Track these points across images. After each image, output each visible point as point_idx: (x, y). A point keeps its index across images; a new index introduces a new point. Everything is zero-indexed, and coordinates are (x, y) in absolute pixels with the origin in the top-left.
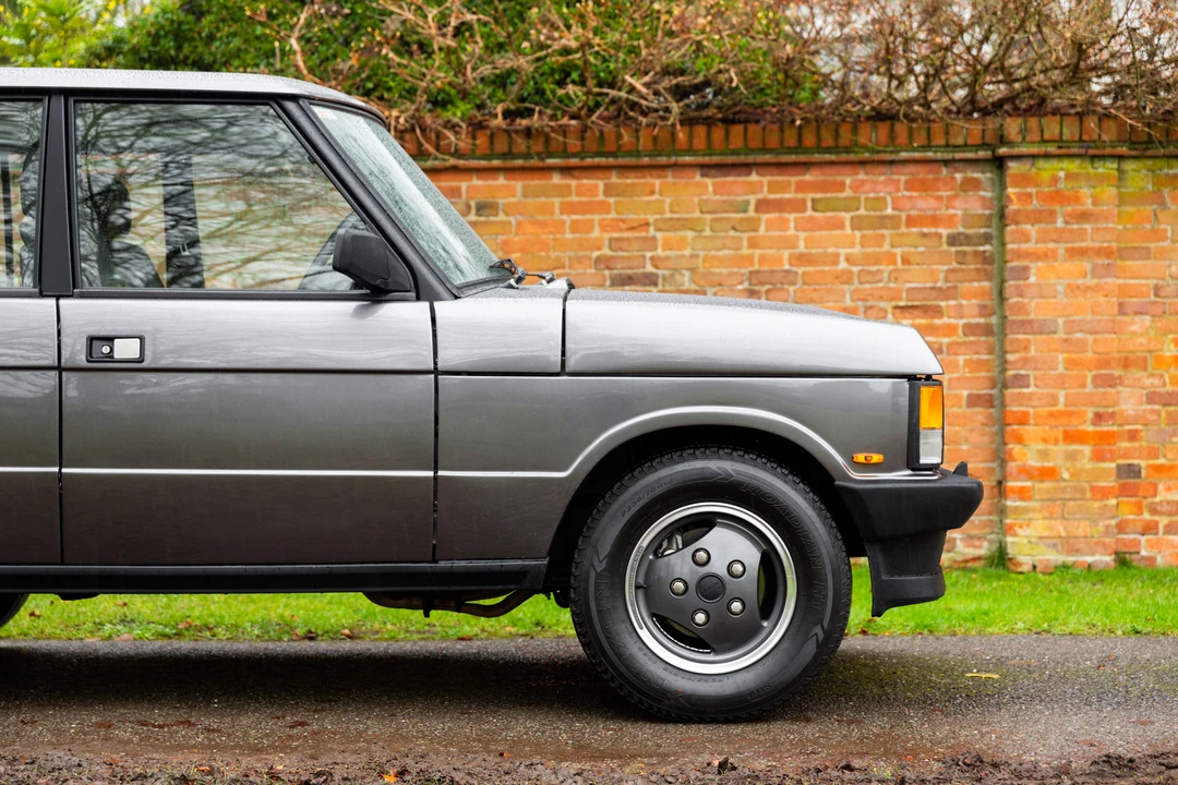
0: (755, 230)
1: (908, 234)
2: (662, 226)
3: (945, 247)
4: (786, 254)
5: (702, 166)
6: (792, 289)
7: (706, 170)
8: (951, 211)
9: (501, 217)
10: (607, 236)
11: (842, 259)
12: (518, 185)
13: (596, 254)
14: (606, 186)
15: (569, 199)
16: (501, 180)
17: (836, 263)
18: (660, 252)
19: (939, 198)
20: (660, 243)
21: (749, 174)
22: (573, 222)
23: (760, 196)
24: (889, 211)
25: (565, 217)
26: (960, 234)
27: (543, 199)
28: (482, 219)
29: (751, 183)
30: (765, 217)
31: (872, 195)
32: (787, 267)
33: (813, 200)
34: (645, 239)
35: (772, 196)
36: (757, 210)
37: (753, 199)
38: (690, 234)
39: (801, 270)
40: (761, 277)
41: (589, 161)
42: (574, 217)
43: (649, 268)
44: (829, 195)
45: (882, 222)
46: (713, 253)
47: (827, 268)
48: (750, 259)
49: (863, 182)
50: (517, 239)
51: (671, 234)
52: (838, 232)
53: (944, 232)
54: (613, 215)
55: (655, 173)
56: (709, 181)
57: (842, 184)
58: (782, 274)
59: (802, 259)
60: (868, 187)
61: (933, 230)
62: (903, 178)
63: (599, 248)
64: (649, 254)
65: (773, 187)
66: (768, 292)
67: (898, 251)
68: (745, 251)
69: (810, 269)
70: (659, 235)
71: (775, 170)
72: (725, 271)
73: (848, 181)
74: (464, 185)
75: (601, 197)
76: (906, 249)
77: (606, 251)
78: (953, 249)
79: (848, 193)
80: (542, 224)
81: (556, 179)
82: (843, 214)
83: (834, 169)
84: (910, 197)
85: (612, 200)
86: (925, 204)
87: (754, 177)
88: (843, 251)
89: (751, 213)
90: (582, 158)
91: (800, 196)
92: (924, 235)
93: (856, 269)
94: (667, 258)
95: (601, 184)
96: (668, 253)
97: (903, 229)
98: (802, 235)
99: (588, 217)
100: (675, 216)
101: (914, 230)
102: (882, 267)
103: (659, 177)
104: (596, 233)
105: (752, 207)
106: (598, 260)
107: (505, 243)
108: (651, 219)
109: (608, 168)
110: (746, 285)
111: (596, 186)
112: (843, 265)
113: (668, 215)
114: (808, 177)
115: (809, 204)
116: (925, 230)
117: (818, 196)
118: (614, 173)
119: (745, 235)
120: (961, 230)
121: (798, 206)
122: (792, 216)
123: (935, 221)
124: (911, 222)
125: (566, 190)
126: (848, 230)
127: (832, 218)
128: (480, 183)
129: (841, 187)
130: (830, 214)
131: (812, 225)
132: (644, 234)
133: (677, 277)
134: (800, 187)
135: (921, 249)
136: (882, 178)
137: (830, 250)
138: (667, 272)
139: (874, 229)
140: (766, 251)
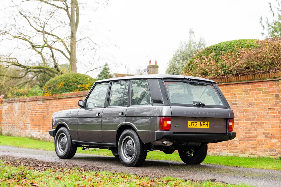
0: (249, 95)
1: (270, 95)
2: (238, 94)
3: (275, 97)
4: (253, 99)
5: (242, 83)
6: (254, 105)
7: (243, 84)
8: (276, 90)
10: (231, 96)
11: (261, 99)
13: (230, 100)
14: (231, 87)
17: (260, 100)
18: (237, 99)
19: (274, 88)
20: (237, 97)
21: (248, 84)
22: (227, 94)
23: (250, 88)
24: (267, 90)
26: (277, 94)
29: (249, 86)
30: (251, 92)
31: (264, 87)
32: (254, 101)
33: (257, 89)
34: (235, 97)
35: (251, 88)
36: (249, 91)
37: (249, 89)
38: (241, 96)
39: (255, 102)
40: (251, 103)
42: (227, 93)
43: (236, 102)
44: (259, 88)
45: (266, 92)
46: (244, 99)
47: (259, 101)
48: (249, 100)
49: (263, 85)
51: (239, 96)
52: (260, 94)
53: (275, 94)
54: (232, 93)
55: (237, 85)
56: (243, 86)
57: (260, 85)
58: (253, 103)
59: (256, 100)
60: (264, 86)
61: (273, 94)
62: (269, 84)
63: (230, 99)
64: (236, 99)
65: (252, 87)
66: (251, 106)
67: (268, 98)
68: (248, 99)
69: (257, 101)
70: (237, 96)
71: (251, 83)
72: (245, 102)
73: (261, 85)
75: (230, 90)
76: (269, 97)
77: (231, 99)
78: (276, 97)
79: (261, 87)
82: (261, 91)
83: (259, 83)
84: (270, 87)
85: (231, 90)
86: (272, 89)
87: (249, 85)
88: (261, 98)
89: (249, 92)
91: (255, 88)
92: (272, 95)
93: (263, 101)
94: (238, 100)
95: (230, 87)
96: (238, 99)
97: (269, 94)
98: (256, 95)
99: (229, 93)
100: (239, 92)
101: (271, 94)
102: (266, 101)
103: (237, 86)
104: (230, 96)
105: (249, 90)
106: (230, 101)
108: (236, 93)
110: (248, 105)
112: (261, 101)
113: (238, 92)
114: (256, 85)
115: (256, 89)
116: (272, 94)
117: (257, 88)
119: (248, 96)
120: (277, 93)
121: (255, 90)
122: (254, 92)
123: (273, 92)
124: (270, 92)
125: (226, 89)
126: (262, 94)
127: (259, 92)
129: (260, 86)
130: (259, 91)
131: (256, 94)
132: (235, 96)
133: (240, 103)
134: (255, 86)
135: (272, 97)
136: (266, 84)
137: (259, 98)
138: (238, 103)
139: (265, 94)
140: (251, 98)
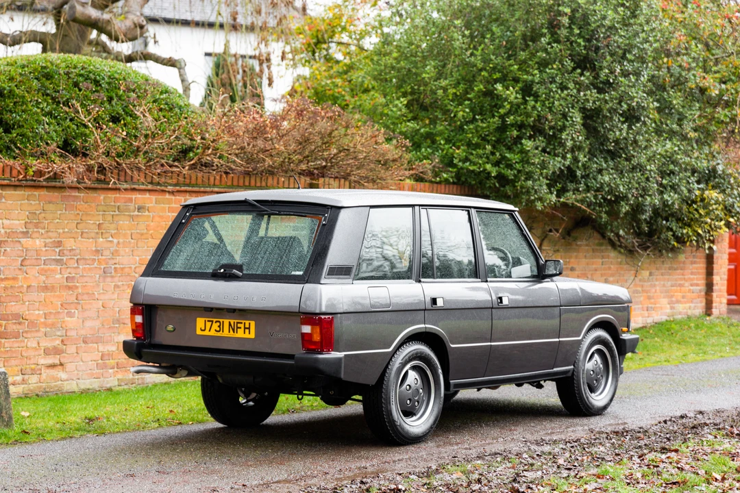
9: (147, 213)
12: (154, 197)
15: (171, 206)
16: (147, 195)
25: (170, 214)
27: (162, 205)
28: (140, 214)
41: (183, 188)
50: (152, 224)
74: (134, 197)
80: (161, 217)
81: (167, 196)
90: (181, 187)
107: (148, 226)
109: (186, 191)
111: (181, 200)
118: (188, 194)
128: (140, 196)
